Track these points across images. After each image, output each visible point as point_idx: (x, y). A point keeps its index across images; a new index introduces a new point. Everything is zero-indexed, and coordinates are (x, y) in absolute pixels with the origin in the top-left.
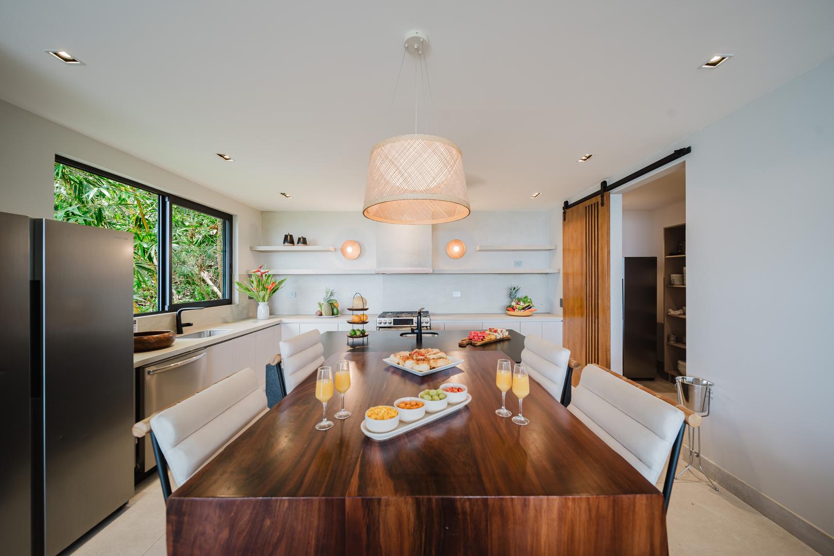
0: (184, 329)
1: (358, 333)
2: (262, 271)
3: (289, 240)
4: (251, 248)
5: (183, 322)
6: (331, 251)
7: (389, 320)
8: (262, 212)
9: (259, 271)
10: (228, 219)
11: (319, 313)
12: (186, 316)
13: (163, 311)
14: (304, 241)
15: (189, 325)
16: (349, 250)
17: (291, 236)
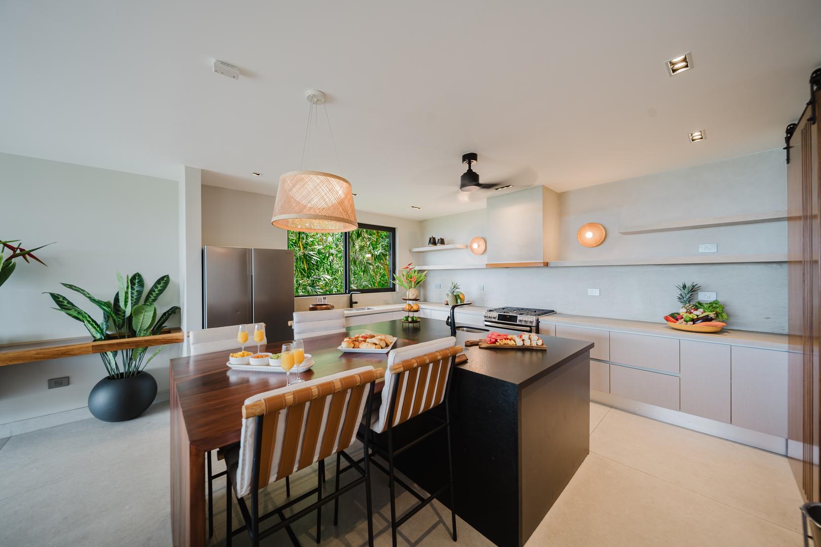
0: (354, 305)
1: (410, 320)
2: (411, 267)
3: (433, 242)
4: (410, 250)
5: (354, 301)
6: (462, 249)
7: (496, 314)
8: (420, 221)
9: (407, 268)
10: (392, 230)
11: (446, 303)
12: (356, 297)
13: (346, 293)
14: (442, 242)
15: (356, 303)
16: (475, 246)
17: (434, 239)
